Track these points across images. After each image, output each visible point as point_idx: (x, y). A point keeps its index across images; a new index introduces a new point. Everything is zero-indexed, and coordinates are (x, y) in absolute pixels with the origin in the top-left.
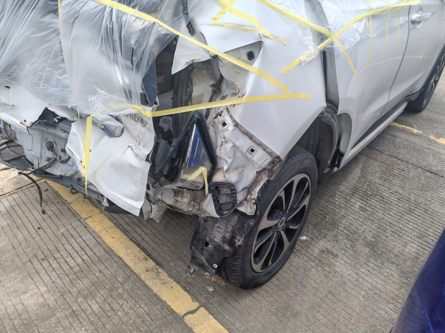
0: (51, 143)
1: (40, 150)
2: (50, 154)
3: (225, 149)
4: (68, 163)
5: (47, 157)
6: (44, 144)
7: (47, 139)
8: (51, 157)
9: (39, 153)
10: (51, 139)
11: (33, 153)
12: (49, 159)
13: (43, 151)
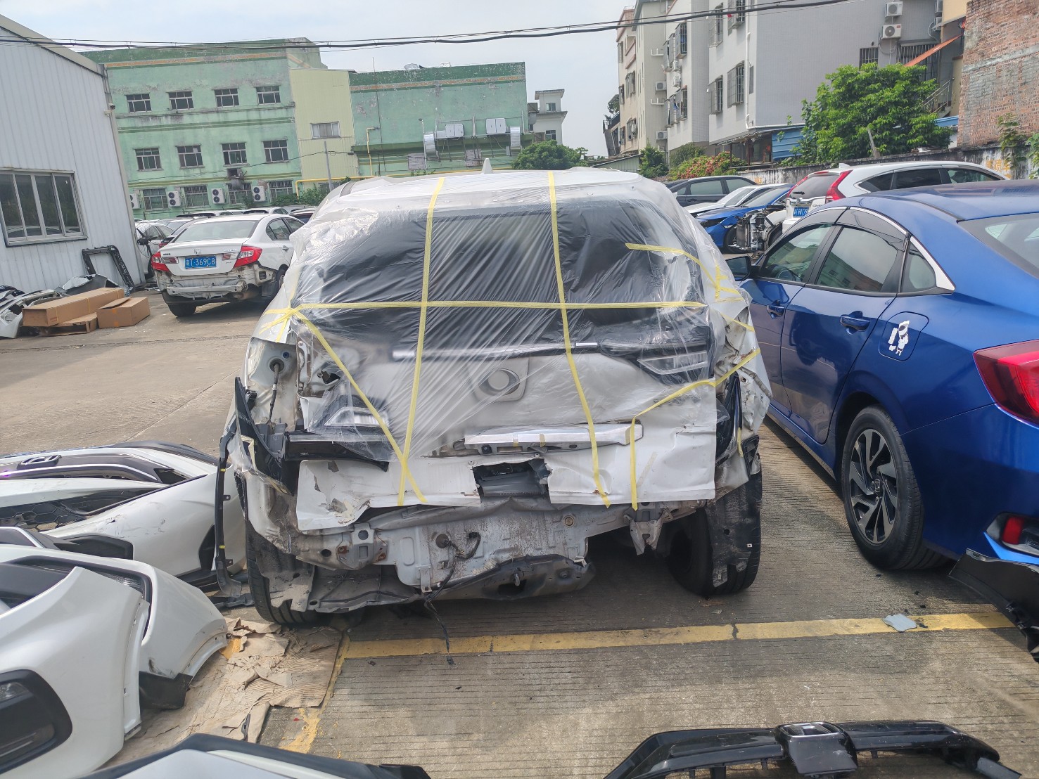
0: (443, 536)
1: (428, 555)
2: (443, 555)
3: (750, 402)
4: (474, 556)
5: (441, 562)
6: (434, 544)
7: (435, 533)
8: (447, 559)
9: (428, 561)
10: (440, 530)
11: (417, 566)
12: (445, 564)
13: (433, 555)
